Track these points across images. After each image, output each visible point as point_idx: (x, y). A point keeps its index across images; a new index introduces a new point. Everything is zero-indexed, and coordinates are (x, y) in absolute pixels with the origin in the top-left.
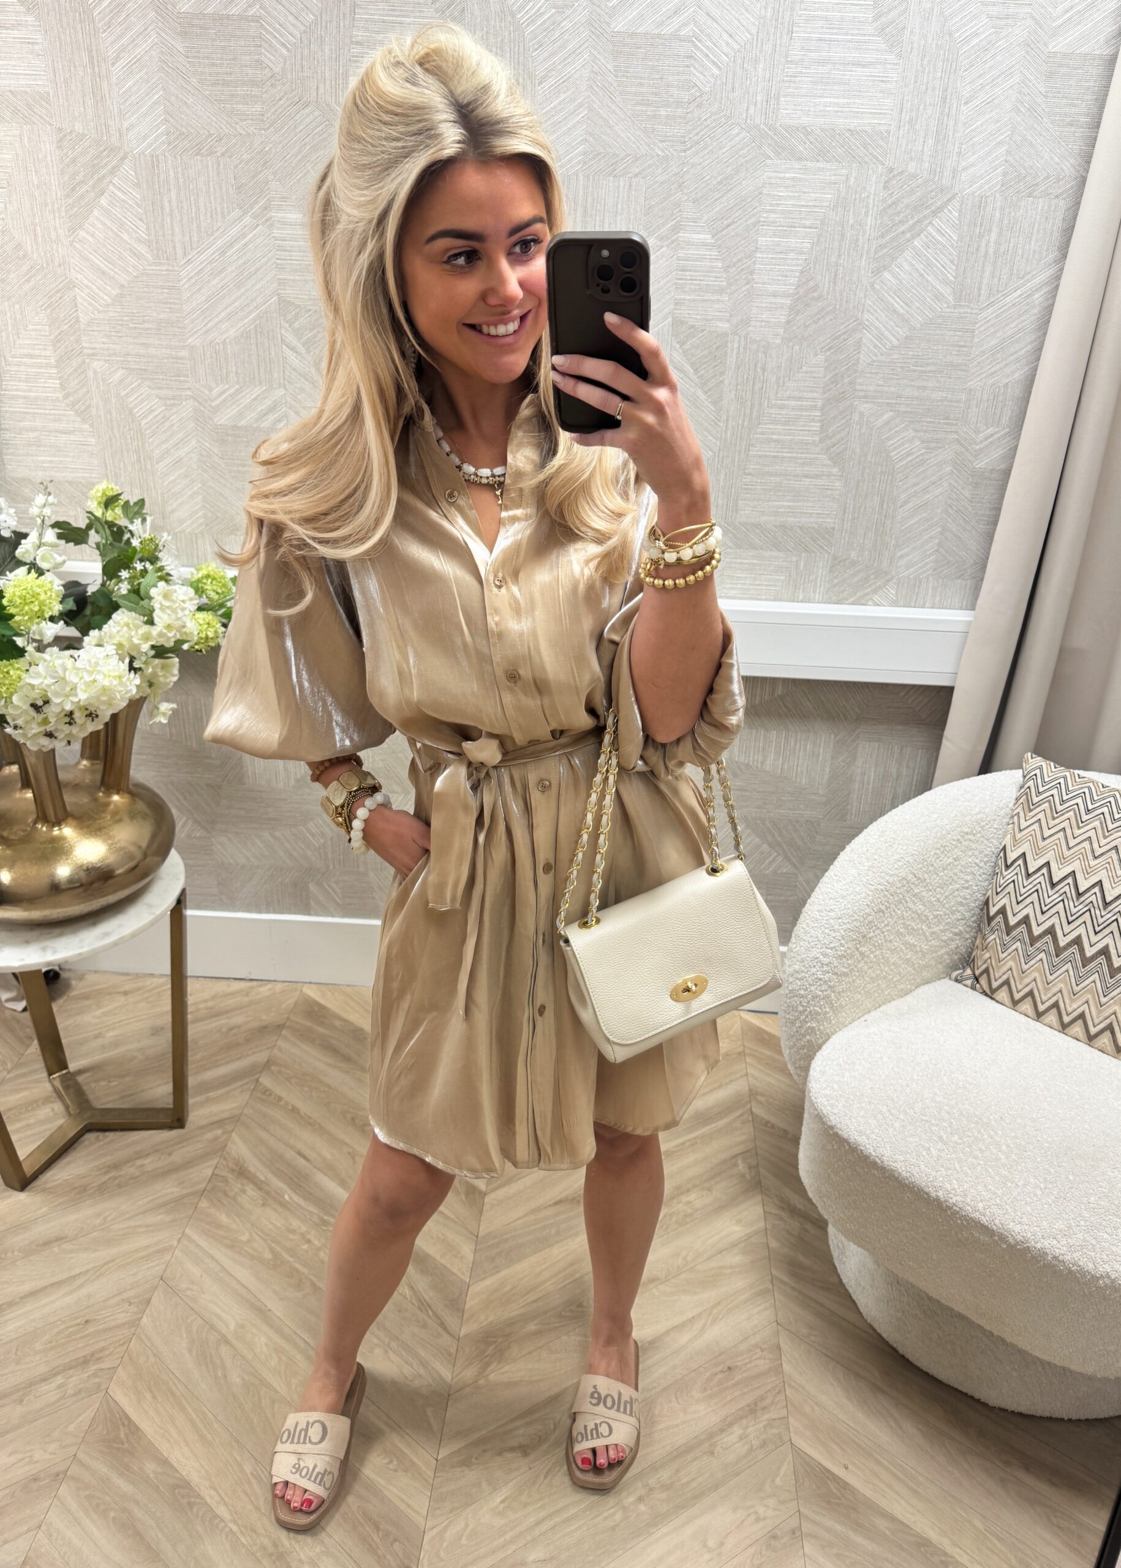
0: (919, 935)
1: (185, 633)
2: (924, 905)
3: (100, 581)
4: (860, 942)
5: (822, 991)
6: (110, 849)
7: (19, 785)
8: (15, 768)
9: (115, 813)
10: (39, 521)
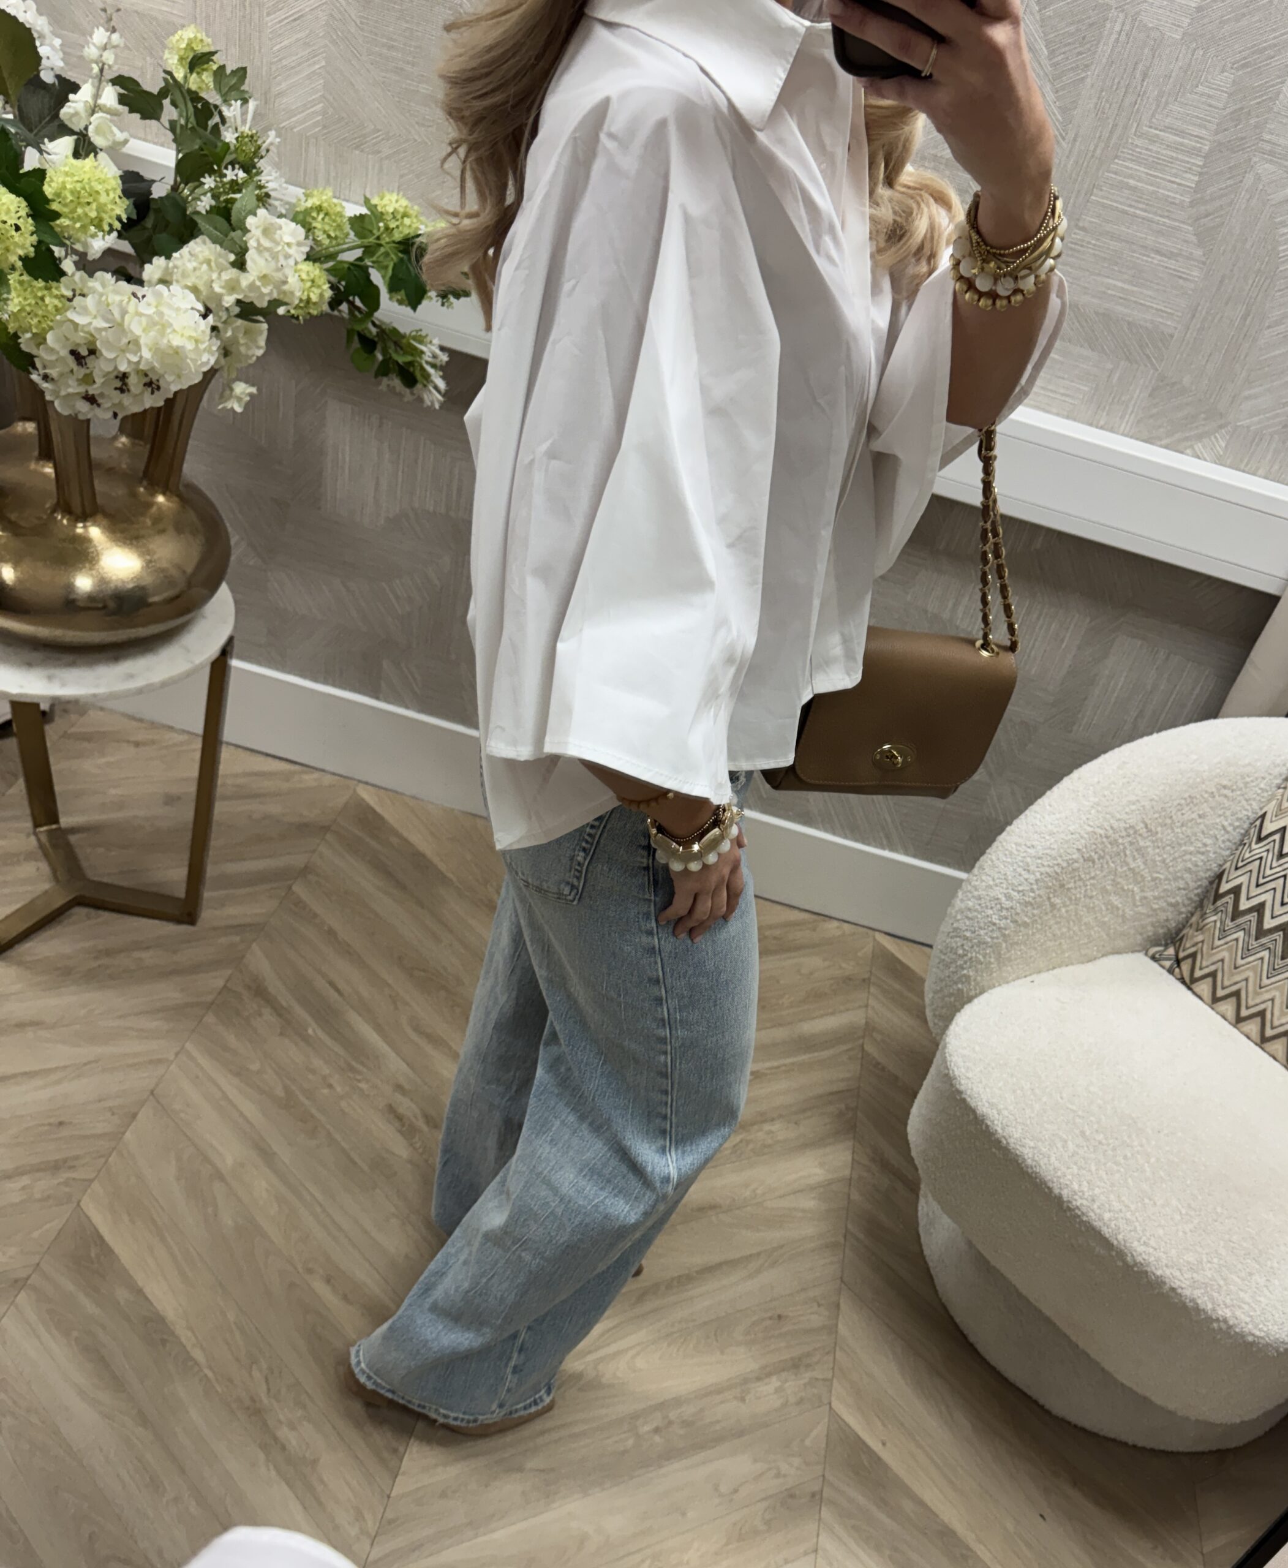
0: (1127, 896)
1: (285, 293)
2: (1145, 863)
3: (172, 182)
4: (1055, 891)
5: (992, 938)
6: (147, 566)
7: (36, 453)
8: (30, 427)
9: (157, 520)
10: (96, 69)
